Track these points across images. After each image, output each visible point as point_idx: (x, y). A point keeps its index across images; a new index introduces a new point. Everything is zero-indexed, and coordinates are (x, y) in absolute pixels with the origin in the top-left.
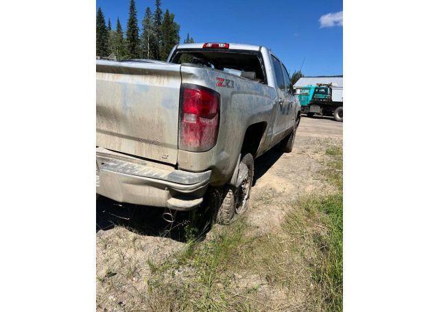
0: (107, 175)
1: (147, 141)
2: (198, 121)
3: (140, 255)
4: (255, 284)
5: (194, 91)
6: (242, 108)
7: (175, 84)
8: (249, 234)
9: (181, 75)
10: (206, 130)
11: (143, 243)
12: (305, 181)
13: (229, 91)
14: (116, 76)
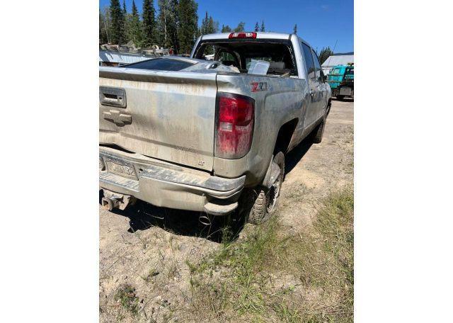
0: (146, 181)
1: (183, 149)
2: (234, 129)
3: (179, 256)
4: (291, 284)
5: (230, 100)
6: (275, 109)
7: (211, 93)
8: (281, 234)
9: (217, 84)
10: (242, 138)
11: (179, 243)
12: (336, 175)
13: (263, 94)
14: (151, 84)
